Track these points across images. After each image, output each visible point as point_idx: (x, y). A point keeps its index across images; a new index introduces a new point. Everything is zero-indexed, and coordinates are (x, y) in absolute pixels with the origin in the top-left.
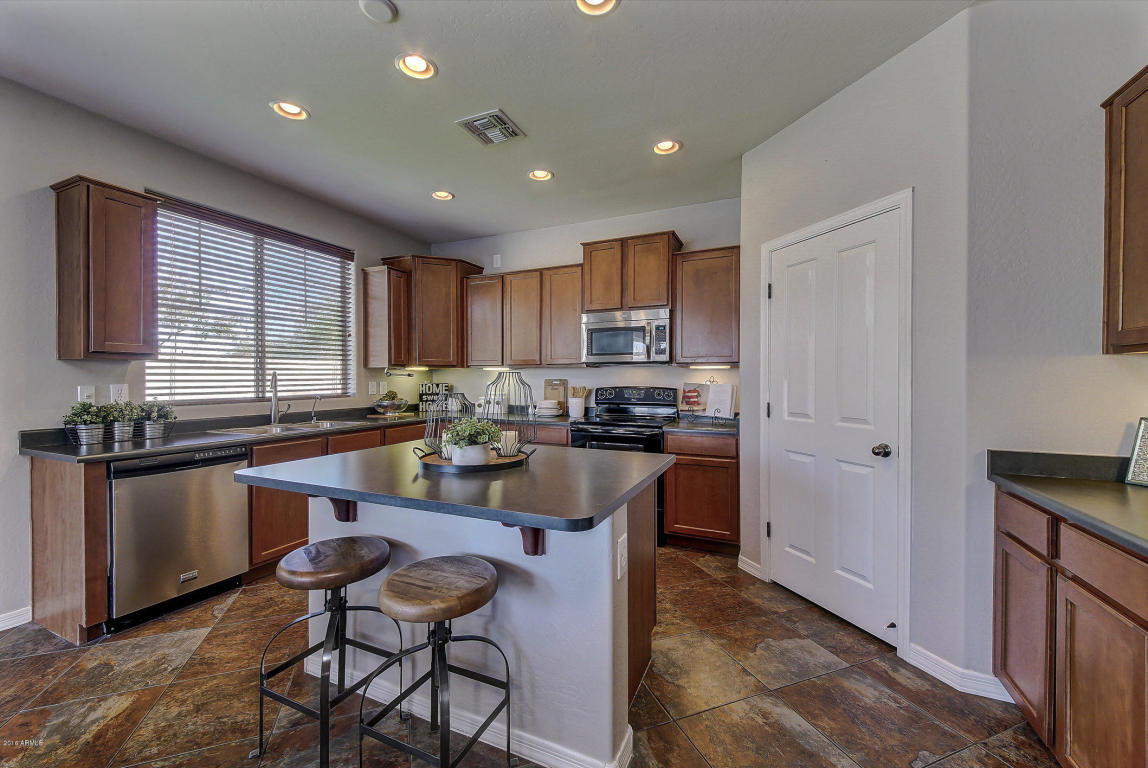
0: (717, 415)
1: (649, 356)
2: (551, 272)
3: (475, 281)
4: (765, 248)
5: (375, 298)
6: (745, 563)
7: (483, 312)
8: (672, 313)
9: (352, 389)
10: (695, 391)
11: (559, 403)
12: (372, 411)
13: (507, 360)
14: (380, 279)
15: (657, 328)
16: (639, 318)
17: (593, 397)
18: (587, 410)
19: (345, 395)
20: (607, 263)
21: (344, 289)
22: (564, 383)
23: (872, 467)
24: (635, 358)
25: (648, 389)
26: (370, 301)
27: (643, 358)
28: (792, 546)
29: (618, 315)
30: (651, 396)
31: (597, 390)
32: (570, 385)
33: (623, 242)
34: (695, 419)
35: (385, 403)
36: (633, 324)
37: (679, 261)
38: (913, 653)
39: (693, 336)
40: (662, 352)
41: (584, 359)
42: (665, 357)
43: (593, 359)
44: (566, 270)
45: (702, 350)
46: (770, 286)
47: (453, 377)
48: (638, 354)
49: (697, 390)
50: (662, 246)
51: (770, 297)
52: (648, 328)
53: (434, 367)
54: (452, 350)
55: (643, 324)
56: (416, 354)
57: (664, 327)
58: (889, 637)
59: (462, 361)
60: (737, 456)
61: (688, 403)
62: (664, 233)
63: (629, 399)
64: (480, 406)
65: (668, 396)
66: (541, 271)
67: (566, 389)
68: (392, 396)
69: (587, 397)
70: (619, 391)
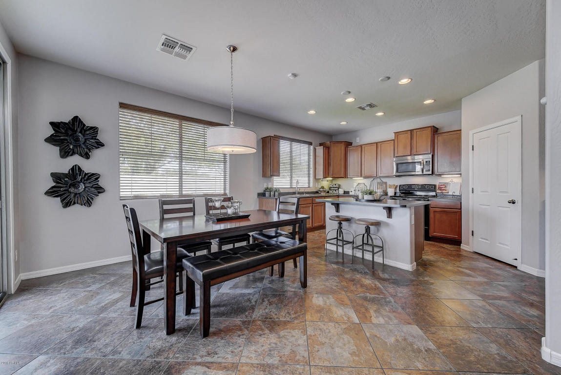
0: (454, 194)
1: (423, 172)
2: (381, 143)
3: (350, 148)
4: (471, 133)
5: (318, 157)
6: (463, 246)
7: (353, 159)
8: (433, 156)
9: (311, 185)
10: (444, 185)
11: (384, 191)
12: (317, 192)
13: (363, 175)
14: (320, 151)
15: (426, 162)
16: (419, 158)
17: (398, 188)
18: (395, 193)
19: (309, 187)
20: (405, 139)
21: (309, 154)
22: (386, 183)
23: (509, 208)
24: (417, 173)
25: (422, 185)
26: (317, 157)
27: (421, 173)
28: (482, 238)
29: (409, 158)
30: (423, 188)
31: (400, 186)
32: (388, 184)
33: (411, 131)
34: (444, 196)
35: (321, 190)
36: (416, 161)
37: (436, 136)
38: (523, 267)
39: (442, 164)
40: (429, 170)
41: (394, 174)
42: (430, 173)
43: (398, 174)
44: (387, 142)
45: (447, 170)
46: (473, 146)
47: (340, 182)
48: (418, 172)
49: (445, 185)
50: (429, 132)
51: (473, 150)
52: (422, 162)
53: (334, 178)
54: (343, 172)
55: (421, 160)
56: (331, 173)
57: (430, 161)
58: (514, 263)
59: (345, 176)
60: (461, 209)
61: (440, 190)
62: (429, 127)
63: (414, 189)
64: (351, 191)
65: (432, 188)
66: (377, 143)
67: (386, 185)
68: (323, 187)
69: (396, 188)
70: (410, 186)
